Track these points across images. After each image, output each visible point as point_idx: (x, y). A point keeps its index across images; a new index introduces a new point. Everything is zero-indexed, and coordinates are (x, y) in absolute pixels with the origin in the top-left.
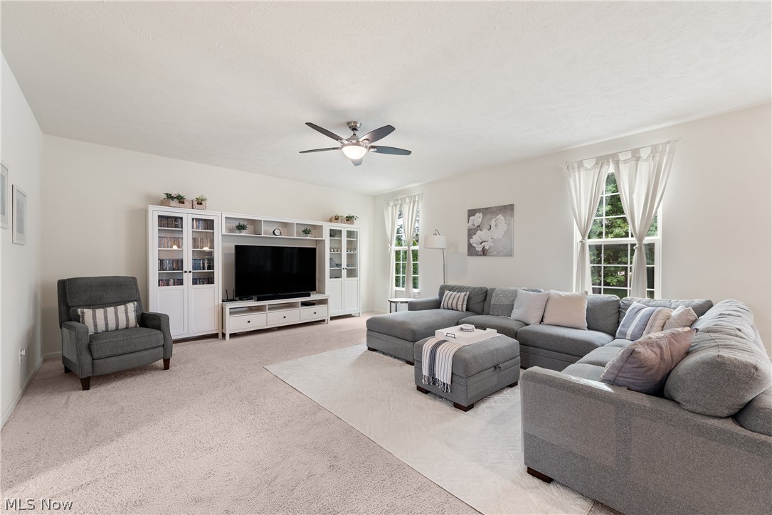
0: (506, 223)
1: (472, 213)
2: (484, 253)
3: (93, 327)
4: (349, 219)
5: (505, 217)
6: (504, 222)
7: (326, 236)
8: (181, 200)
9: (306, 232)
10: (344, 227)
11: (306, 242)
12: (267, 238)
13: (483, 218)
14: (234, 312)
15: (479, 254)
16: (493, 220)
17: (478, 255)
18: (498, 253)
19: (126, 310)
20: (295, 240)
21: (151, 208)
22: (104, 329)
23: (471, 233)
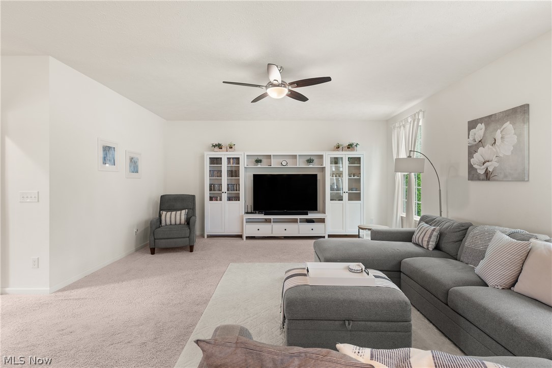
0: (515, 134)
1: (472, 125)
2: (488, 176)
3: (169, 222)
4: (350, 147)
5: (513, 123)
6: (513, 131)
7: (327, 163)
8: (220, 146)
9: (310, 161)
10: (345, 155)
11: (309, 169)
12: (275, 168)
13: (486, 129)
14: (249, 221)
15: (481, 178)
16: (499, 131)
17: (479, 180)
18: (506, 176)
19: (181, 213)
20: (299, 168)
21: (206, 153)
22: (179, 223)
23: (472, 150)
